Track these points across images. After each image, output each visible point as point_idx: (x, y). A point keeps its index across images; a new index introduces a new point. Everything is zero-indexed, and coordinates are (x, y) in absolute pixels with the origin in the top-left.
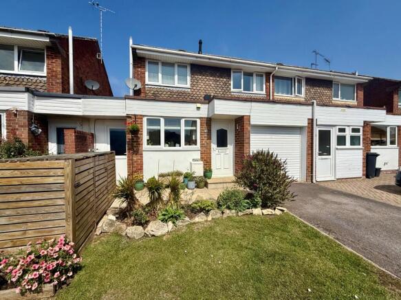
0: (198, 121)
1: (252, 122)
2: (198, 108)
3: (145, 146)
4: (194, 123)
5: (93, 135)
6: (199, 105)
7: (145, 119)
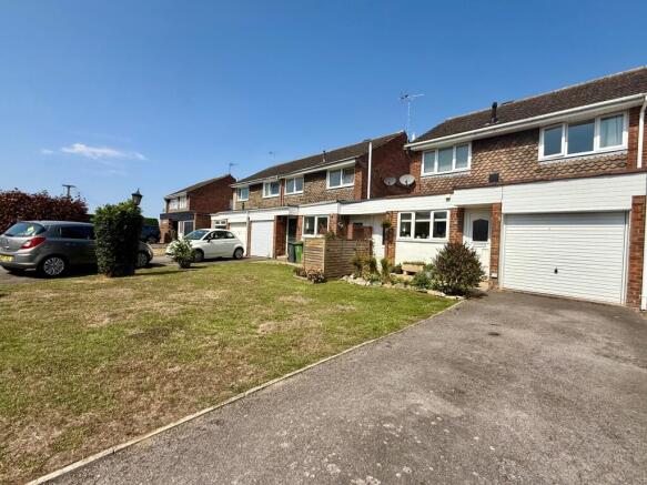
0: (449, 213)
1: (505, 210)
2: (448, 199)
3: (398, 237)
4: (443, 215)
5: (371, 228)
6: (448, 196)
7: (399, 215)
